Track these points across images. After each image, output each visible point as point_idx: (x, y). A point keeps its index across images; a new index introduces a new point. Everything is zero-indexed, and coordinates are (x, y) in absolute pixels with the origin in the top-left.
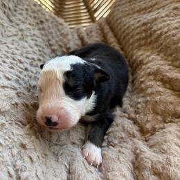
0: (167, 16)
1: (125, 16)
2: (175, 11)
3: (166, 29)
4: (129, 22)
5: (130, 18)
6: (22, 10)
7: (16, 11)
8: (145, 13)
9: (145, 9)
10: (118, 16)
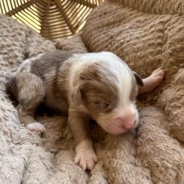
0: (131, 28)
1: (95, 29)
2: (137, 24)
3: (128, 39)
4: (99, 35)
5: (101, 31)
8: (113, 27)
9: (114, 23)
10: (90, 30)
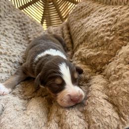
6: (11, 17)
7: (6, 18)
9: (86, 14)
